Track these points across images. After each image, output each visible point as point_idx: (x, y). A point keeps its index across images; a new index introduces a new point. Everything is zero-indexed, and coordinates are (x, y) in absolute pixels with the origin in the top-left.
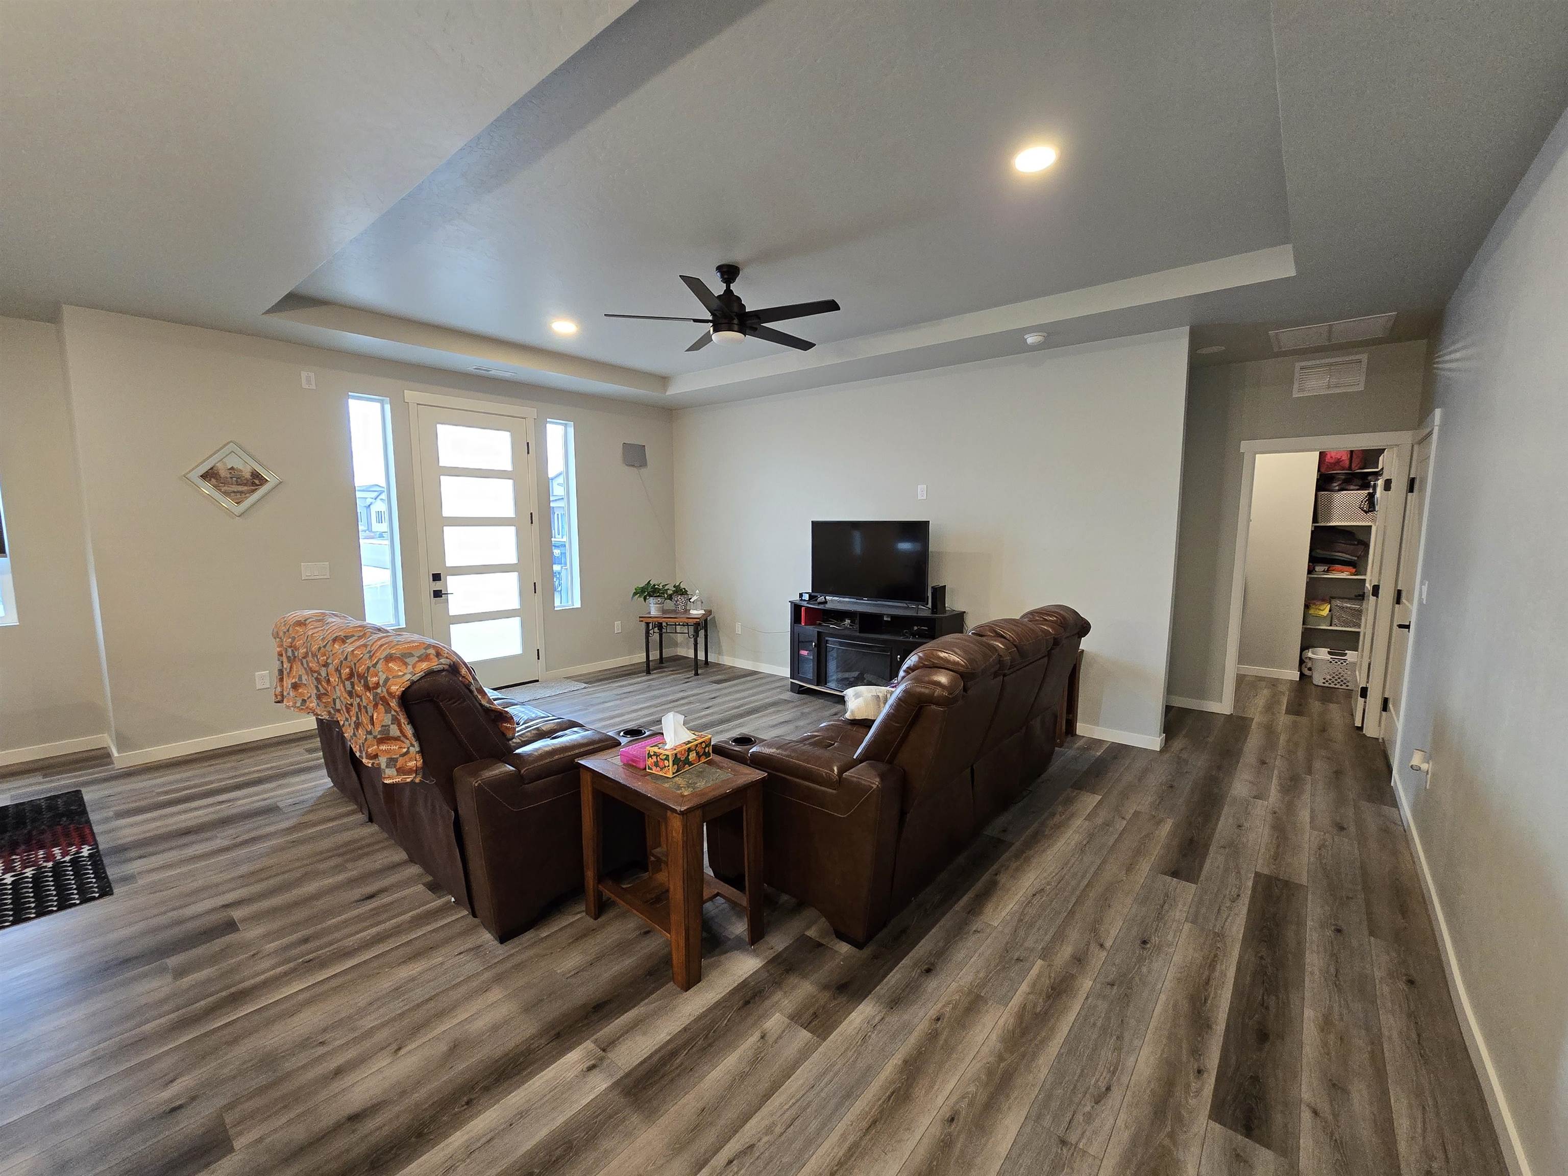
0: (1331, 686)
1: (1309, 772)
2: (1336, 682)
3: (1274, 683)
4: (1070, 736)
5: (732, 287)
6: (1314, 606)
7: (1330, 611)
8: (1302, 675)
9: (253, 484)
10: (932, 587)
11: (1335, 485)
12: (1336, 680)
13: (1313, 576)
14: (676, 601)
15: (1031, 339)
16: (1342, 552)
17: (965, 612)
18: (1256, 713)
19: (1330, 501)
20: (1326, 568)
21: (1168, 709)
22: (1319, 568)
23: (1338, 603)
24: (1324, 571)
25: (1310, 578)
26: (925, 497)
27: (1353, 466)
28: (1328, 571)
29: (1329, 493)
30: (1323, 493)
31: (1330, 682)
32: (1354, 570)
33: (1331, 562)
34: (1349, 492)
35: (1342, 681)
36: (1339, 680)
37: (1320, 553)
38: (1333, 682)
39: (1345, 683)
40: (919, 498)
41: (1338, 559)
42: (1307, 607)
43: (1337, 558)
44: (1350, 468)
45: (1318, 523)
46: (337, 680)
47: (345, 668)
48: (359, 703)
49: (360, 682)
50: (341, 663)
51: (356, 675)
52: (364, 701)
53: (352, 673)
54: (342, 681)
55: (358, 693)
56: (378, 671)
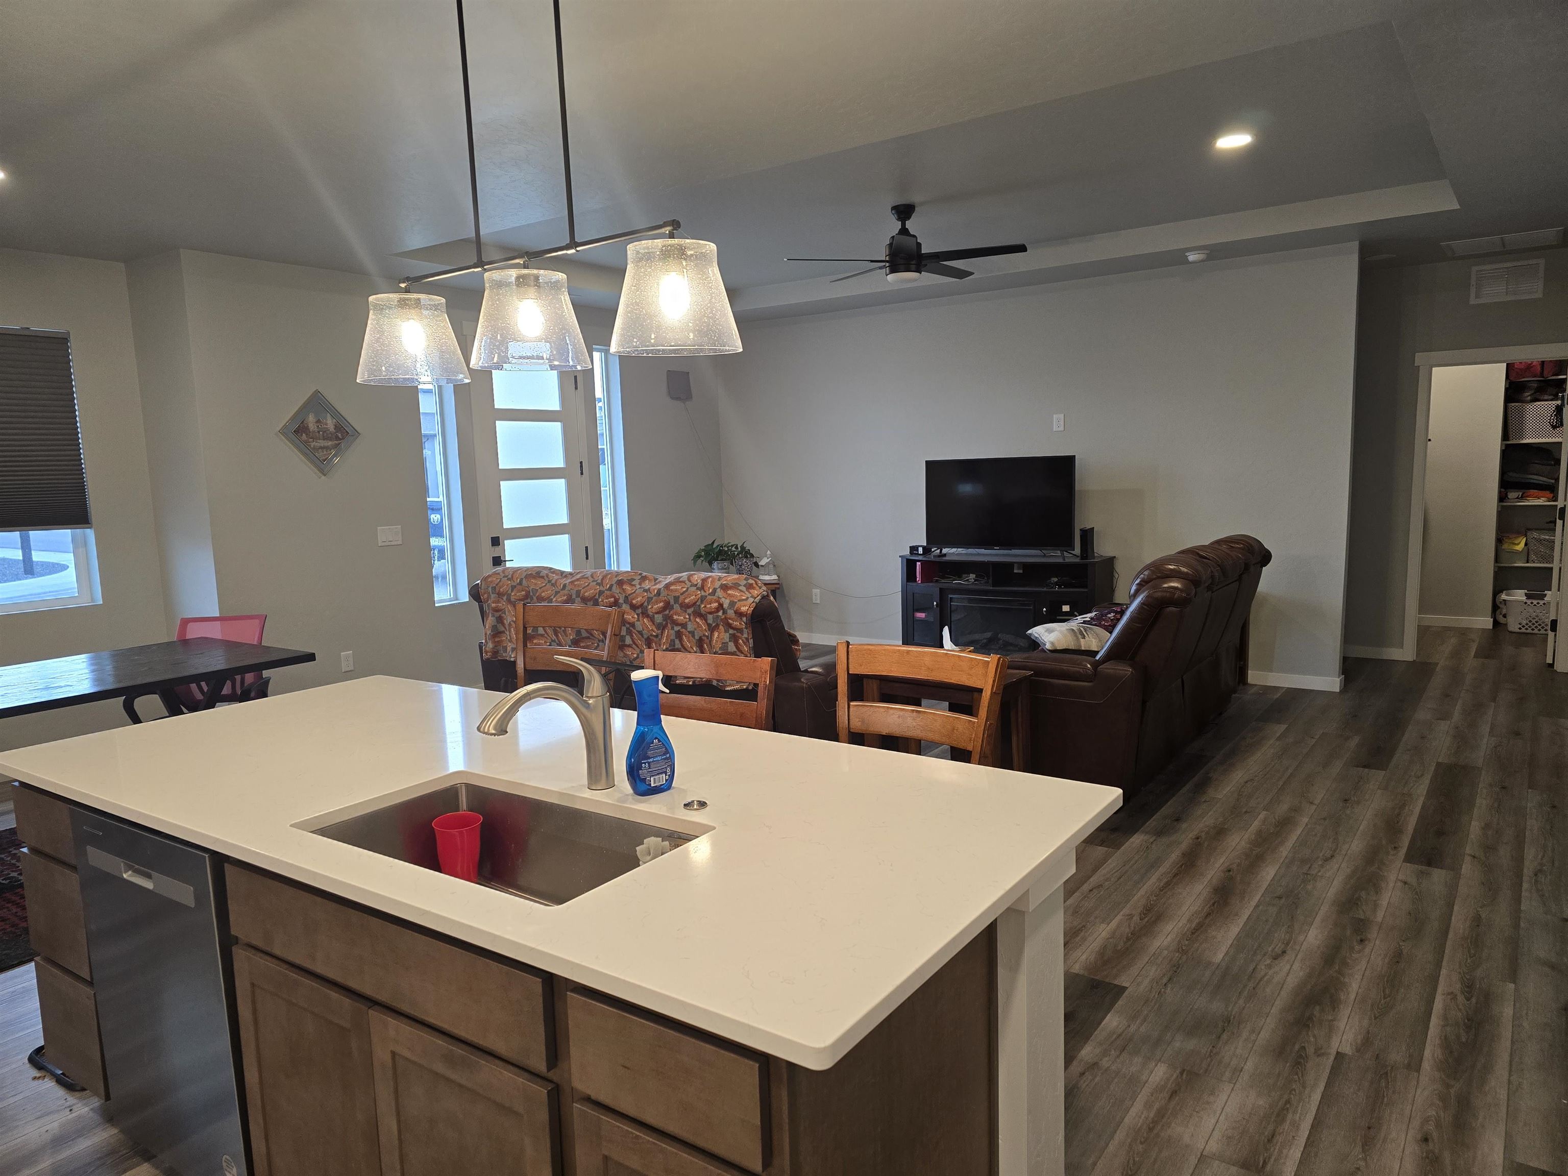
0: (1528, 631)
1: (1494, 699)
2: (1533, 627)
3: (1463, 633)
4: (1241, 685)
5: (908, 224)
6: (1507, 540)
7: (1526, 544)
8: (1496, 623)
9: (337, 438)
10: (1081, 530)
11: (1527, 395)
12: (1533, 624)
13: (1505, 504)
14: (741, 566)
15: (1192, 257)
16: (1536, 475)
17: (1115, 557)
18: (1442, 656)
19: (1521, 415)
20: (1521, 494)
21: (1345, 660)
22: (1512, 495)
23: (1535, 535)
24: (1517, 498)
25: (1503, 507)
26: (1062, 428)
27: (1545, 373)
28: (1522, 498)
29: (1520, 404)
30: (1513, 404)
31: (1526, 627)
32: (1552, 495)
33: (1525, 487)
34: (1543, 403)
35: (1540, 625)
36: (1536, 624)
37: (1514, 476)
38: (1530, 627)
39: (1543, 628)
40: (1054, 430)
41: (1534, 483)
42: (1499, 541)
43: (1532, 481)
44: (1542, 375)
45: (1508, 441)
46: (636, 616)
47: (657, 603)
48: (679, 631)
49: (686, 611)
50: (649, 600)
51: (677, 607)
52: (690, 627)
53: (667, 606)
54: (648, 616)
55: (680, 622)
56: (719, 598)
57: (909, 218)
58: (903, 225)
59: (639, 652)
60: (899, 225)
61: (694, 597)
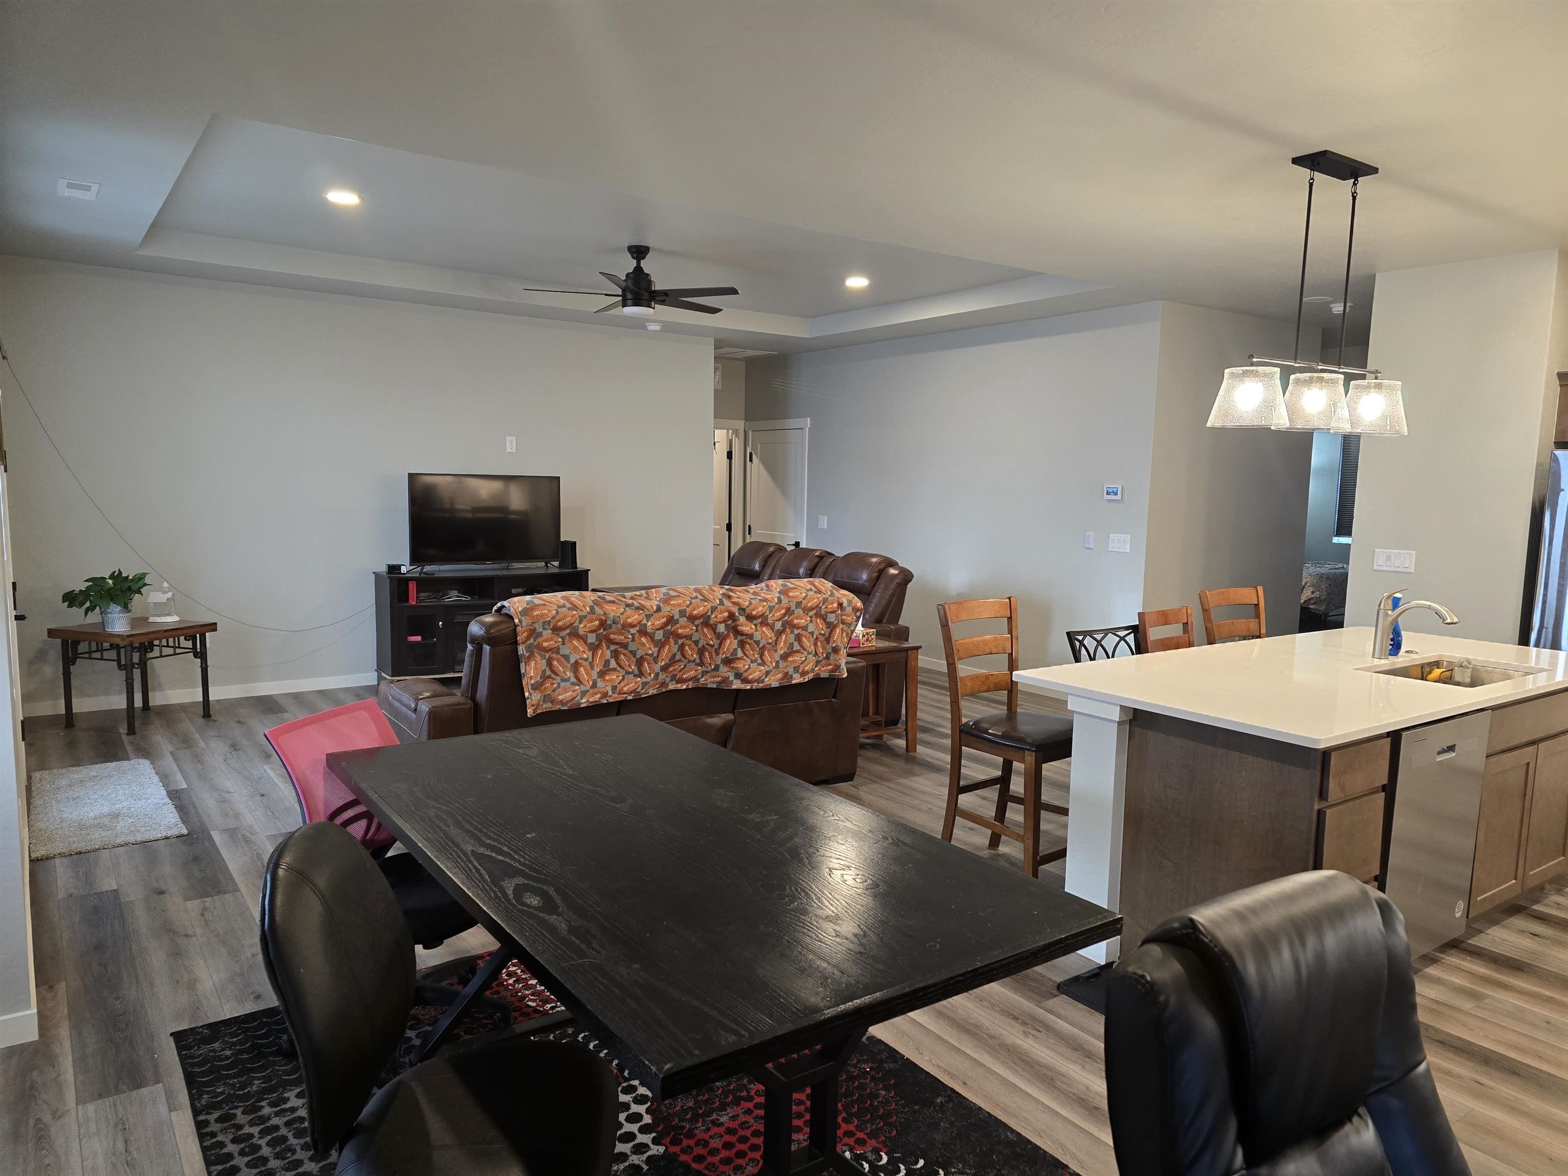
5: (642, 264)
26: (514, 450)
46: (753, 627)
47: (779, 610)
48: (799, 634)
49: (807, 614)
50: (771, 609)
51: (799, 611)
52: (811, 628)
53: (789, 611)
54: (767, 625)
55: (801, 625)
56: (838, 598)
57: (644, 258)
58: (638, 263)
59: (749, 663)
60: (634, 263)
61: (816, 600)
